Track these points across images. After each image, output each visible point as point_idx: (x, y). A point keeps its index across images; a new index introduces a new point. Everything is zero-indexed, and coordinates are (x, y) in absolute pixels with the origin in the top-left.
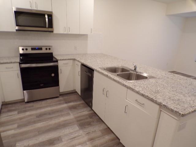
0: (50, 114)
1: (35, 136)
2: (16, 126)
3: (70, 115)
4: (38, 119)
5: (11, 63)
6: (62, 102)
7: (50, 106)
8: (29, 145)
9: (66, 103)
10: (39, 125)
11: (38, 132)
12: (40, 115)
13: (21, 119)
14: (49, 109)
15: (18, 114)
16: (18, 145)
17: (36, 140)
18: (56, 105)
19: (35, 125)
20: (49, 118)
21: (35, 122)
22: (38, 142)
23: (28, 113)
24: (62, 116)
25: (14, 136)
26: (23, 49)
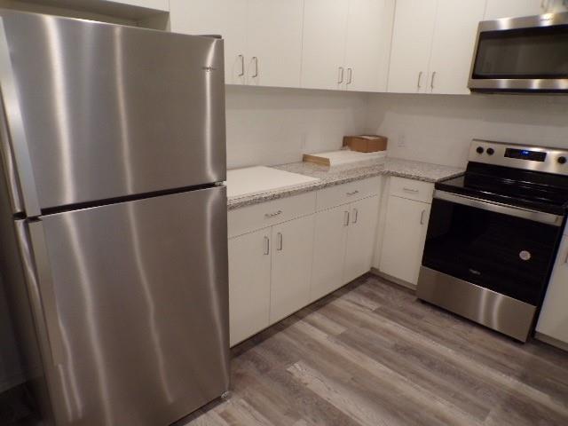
0: (431, 365)
1: (338, 380)
2: (340, 330)
3: (483, 418)
4: (391, 353)
5: (418, 179)
6: (513, 365)
7: (462, 348)
8: (306, 384)
9: (524, 378)
10: (375, 368)
11: (352, 379)
12: (407, 350)
13: (365, 325)
14: (448, 352)
15: (375, 312)
16: (298, 367)
17: (329, 389)
18: (484, 359)
19: (369, 359)
20: (413, 373)
21: (376, 354)
22: (324, 395)
23: (390, 325)
24: (455, 397)
25: (314, 345)
26: (480, 150)
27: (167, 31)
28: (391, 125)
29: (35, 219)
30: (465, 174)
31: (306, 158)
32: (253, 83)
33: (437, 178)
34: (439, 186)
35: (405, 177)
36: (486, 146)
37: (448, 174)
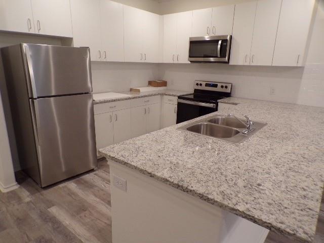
26: (197, 84)
27: (72, 46)
28: (168, 76)
29: (35, 99)
30: (193, 94)
31: (131, 90)
32: (105, 60)
33: (179, 95)
34: (180, 97)
35: (170, 95)
36: (199, 83)
37: (185, 93)
